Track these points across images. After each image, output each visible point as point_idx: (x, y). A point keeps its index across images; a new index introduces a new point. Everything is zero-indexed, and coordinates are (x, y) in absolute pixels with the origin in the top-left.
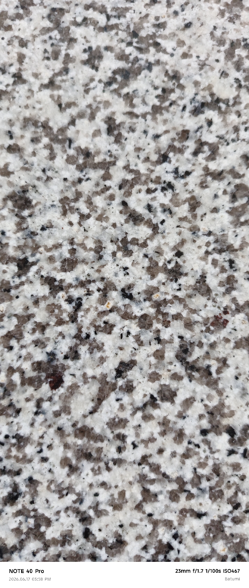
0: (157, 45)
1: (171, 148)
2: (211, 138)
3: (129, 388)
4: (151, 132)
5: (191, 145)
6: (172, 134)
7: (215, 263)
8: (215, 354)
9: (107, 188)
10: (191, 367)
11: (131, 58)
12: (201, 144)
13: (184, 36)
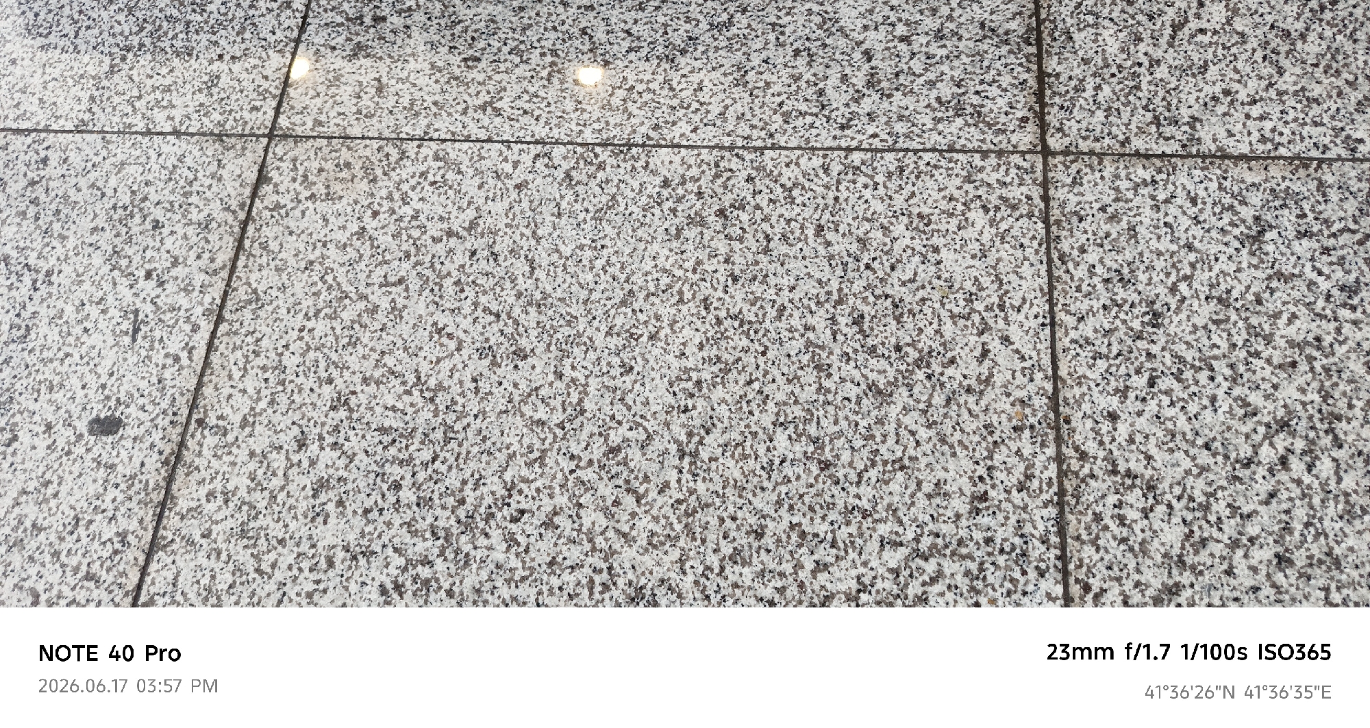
5: (703, 580)
7: (769, 581)
13: (639, 571)
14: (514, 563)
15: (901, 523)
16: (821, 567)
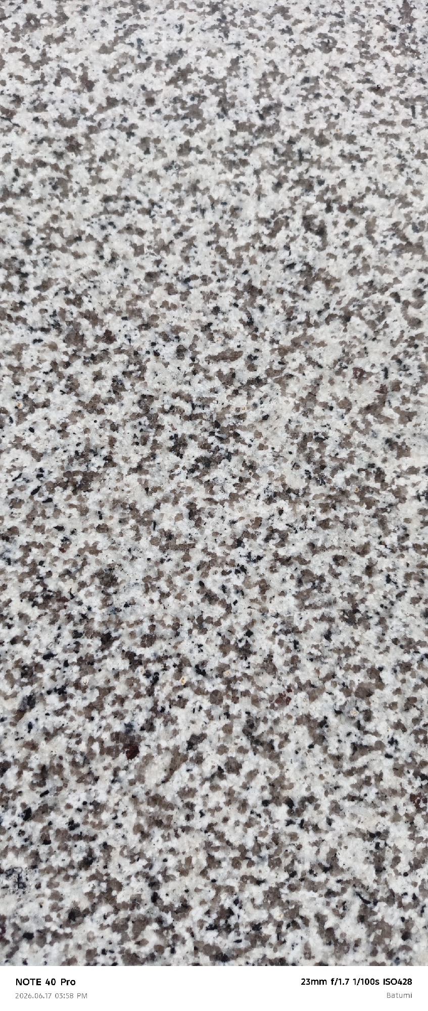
0: (236, 435)
1: (246, 534)
2: (281, 526)
3: (199, 760)
4: (228, 518)
6: (247, 521)
8: (279, 729)
9: (187, 569)
10: (256, 741)
11: (213, 447)
12: (272, 531)
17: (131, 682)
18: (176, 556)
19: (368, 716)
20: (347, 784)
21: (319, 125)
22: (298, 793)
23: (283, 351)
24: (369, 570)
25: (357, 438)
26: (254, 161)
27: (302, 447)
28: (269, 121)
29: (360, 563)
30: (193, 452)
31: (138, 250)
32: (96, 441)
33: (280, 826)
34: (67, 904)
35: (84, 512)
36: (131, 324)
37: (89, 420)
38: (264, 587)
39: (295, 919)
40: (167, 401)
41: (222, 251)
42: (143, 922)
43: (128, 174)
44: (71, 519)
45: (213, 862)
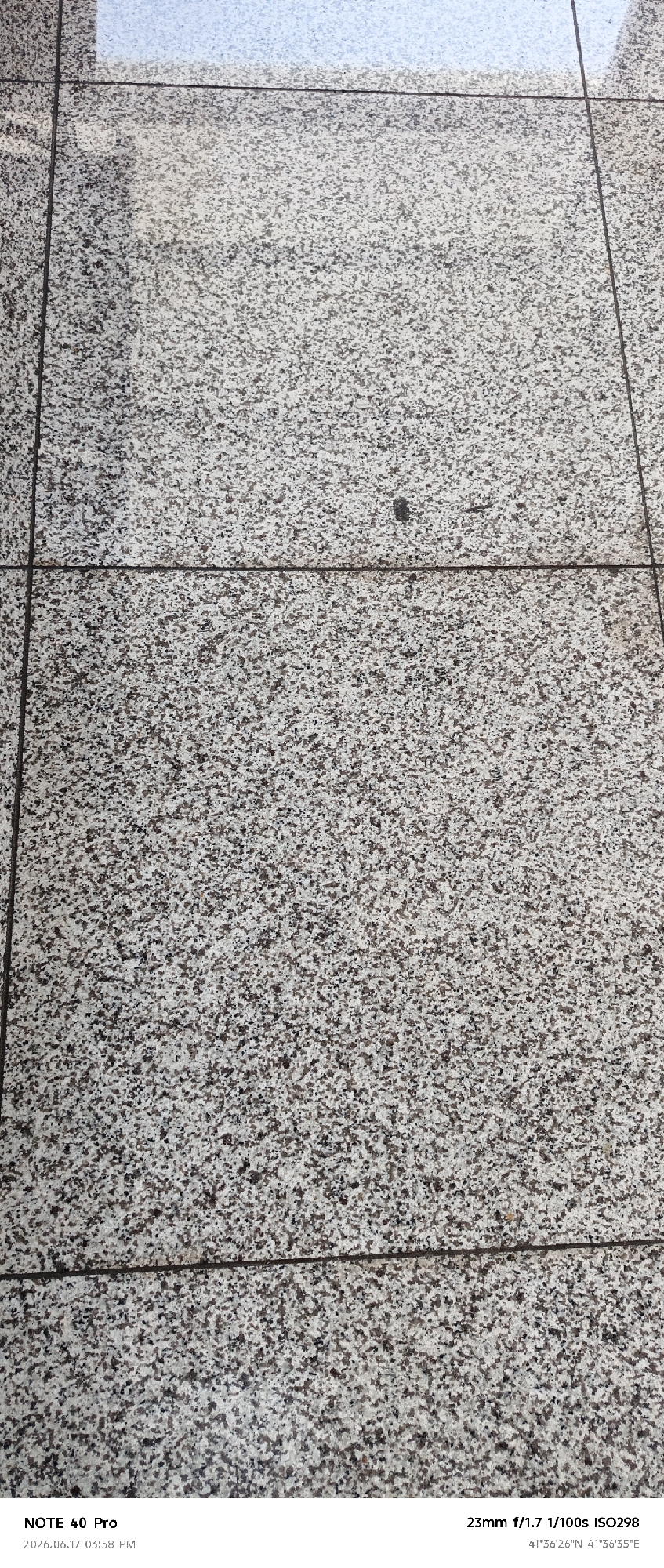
0: (336, 923)
1: (339, 969)
2: (355, 966)
4: (332, 962)
5: (347, 969)
6: (340, 964)
8: (351, 1058)
9: (312, 985)
11: (326, 928)
12: (351, 969)
14: (342, 826)
15: (409, 1121)
16: (368, 1058)
17: (287, 1035)
18: (307, 979)
19: (391, 1054)
20: (381, 1084)
21: (380, 771)
22: (359, 1087)
23: (359, 883)
24: (395, 988)
25: (392, 925)
26: (349, 790)
27: (366, 929)
28: (356, 770)
29: (391, 984)
30: (316, 930)
31: (294, 834)
32: (273, 925)
33: (350, 1101)
34: (258, 1130)
35: (267, 958)
36: (290, 870)
37: (270, 915)
38: (347, 994)
39: (355, 1141)
40: (305, 906)
41: (332, 834)
42: (289, 1140)
43: (290, 797)
44: (261, 961)
45: (320, 1115)
